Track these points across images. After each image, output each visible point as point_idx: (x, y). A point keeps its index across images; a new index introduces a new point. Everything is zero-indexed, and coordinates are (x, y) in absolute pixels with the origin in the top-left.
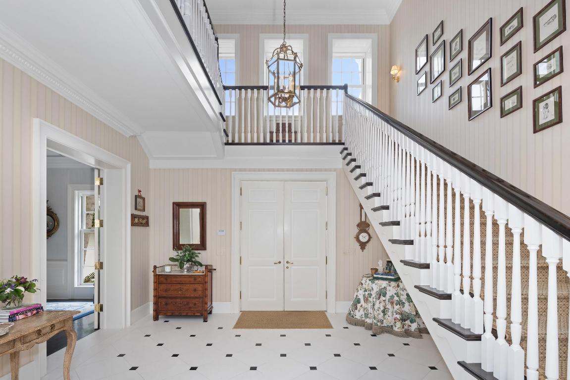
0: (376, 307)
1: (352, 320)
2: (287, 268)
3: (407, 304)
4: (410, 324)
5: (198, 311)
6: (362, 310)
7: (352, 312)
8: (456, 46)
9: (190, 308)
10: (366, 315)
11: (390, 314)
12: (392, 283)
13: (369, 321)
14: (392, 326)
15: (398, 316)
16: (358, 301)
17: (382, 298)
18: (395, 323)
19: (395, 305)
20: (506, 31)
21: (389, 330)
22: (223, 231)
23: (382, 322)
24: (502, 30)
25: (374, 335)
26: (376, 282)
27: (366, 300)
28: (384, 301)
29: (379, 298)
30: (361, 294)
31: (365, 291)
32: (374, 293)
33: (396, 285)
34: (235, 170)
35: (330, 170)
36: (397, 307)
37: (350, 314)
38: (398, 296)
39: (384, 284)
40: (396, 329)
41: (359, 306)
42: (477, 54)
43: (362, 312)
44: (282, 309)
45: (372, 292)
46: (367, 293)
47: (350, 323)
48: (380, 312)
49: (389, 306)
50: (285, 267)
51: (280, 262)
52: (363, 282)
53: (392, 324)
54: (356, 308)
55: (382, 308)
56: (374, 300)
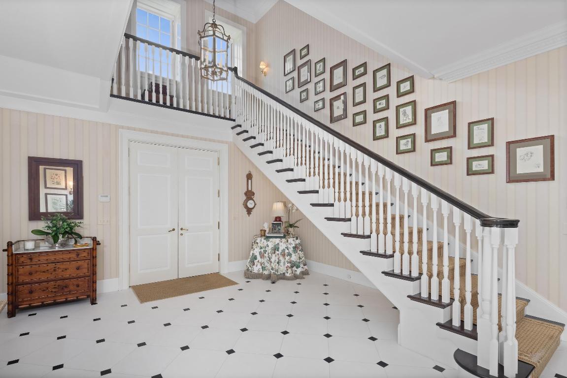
0: (272, 260)
1: (249, 275)
2: (182, 234)
3: (293, 255)
4: (296, 269)
5: (82, 294)
6: (259, 264)
7: (250, 268)
8: (320, 67)
9: (70, 291)
10: (264, 268)
11: (282, 264)
12: (283, 239)
13: (266, 272)
14: (284, 273)
15: (289, 265)
16: (255, 258)
17: (277, 252)
18: (287, 270)
19: (286, 256)
20: (356, 72)
21: (283, 277)
22: (107, 196)
23: (277, 271)
24: (354, 70)
25: (273, 283)
26: (271, 240)
27: (262, 256)
28: (278, 254)
29: (275, 253)
30: (256, 252)
31: (261, 248)
32: (269, 250)
33: (286, 241)
34: (123, 127)
35: (222, 142)
36: (287, 258)
37: (248, 270)
38: (288, 249)
39: (277, 241)
40: (288, 275)
41: (256, 261)
42: (336, 79)
43: (259, 267)
44: (175, 277)
45: (267, 249)
46: (262, 250)
47: (248, 278)
48: (276, 263)
49: (281, 258)
50: (179, 234)
51: (174, 230)
52: (258, 241)
53: (284, 271)
54: (254, 264)
55: (277, 261)
56: (270, 254)
